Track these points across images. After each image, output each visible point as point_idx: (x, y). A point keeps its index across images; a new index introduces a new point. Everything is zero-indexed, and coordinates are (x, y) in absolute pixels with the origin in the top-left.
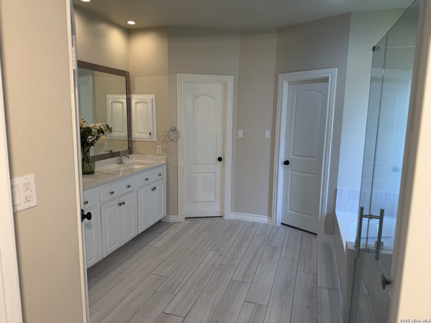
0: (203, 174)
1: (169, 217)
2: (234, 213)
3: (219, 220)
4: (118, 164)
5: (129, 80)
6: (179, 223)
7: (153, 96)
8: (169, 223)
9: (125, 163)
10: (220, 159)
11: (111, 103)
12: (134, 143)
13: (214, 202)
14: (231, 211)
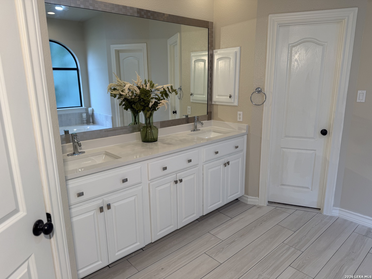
0: (297, 151)
1: (248, 198)
2: (339, 209)
3: (314, 214)
4: (191, 131)
5: (212, 32)
6: (258, 207)
7: (237, 49)
8: (247, 204)
9: (200, 130)
10: (324, 132)
11: (194, 62)
12: (215, 107)
13: (311, 188)
14: (334, 206)
